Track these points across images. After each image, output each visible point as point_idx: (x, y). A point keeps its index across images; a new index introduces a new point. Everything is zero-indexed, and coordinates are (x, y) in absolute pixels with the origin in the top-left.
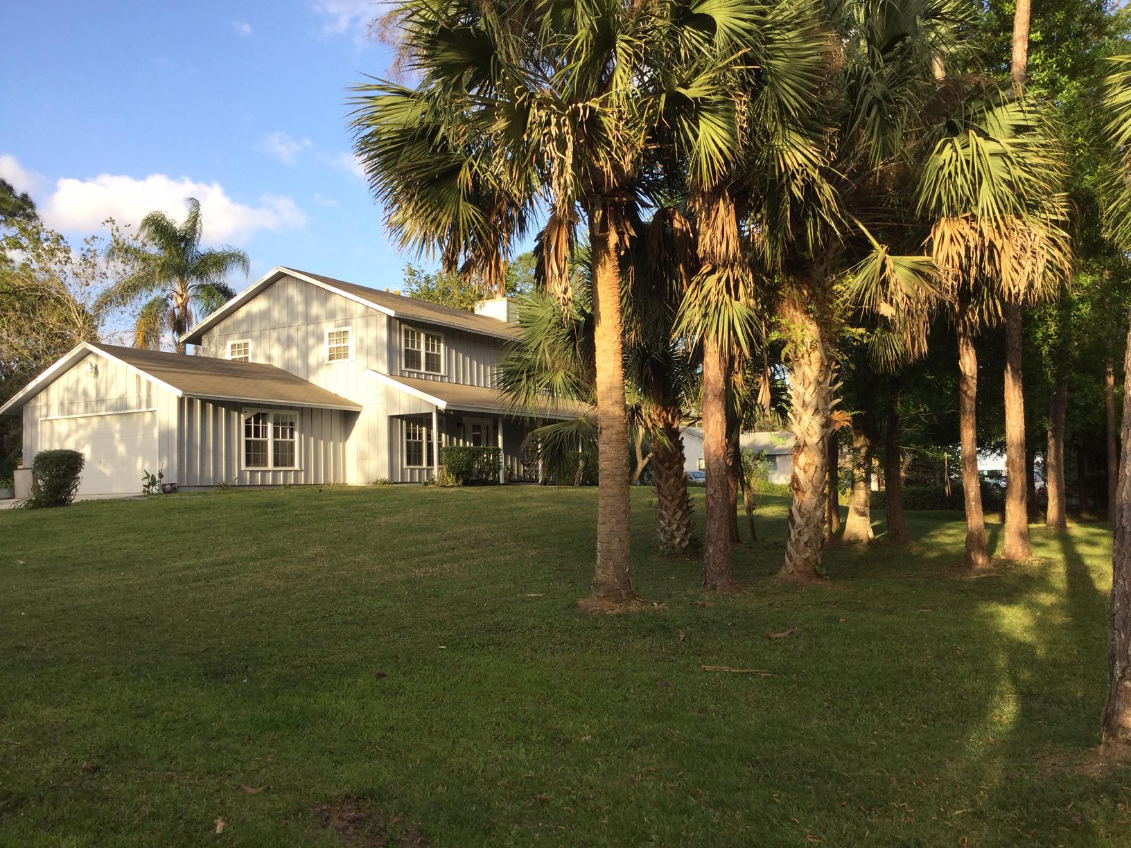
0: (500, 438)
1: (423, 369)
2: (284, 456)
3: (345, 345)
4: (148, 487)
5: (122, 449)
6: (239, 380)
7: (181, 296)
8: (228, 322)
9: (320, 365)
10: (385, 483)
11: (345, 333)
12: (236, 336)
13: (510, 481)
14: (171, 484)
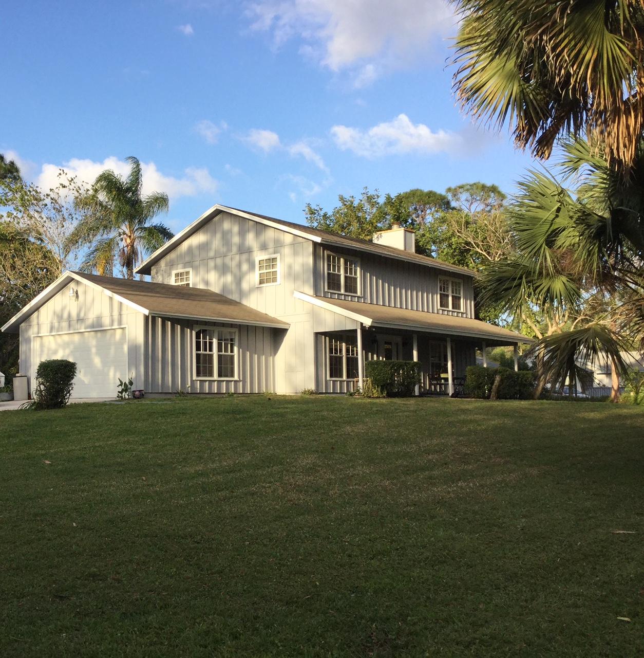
0: (415, 353)
1: (342, 291)
2: (226, 368)
3: (274, 270)
4: (121, 393)
5: (97, 361)
6: (188, 302)
7: (130, 237)
8: (172, 256)
9: (252, 290)
10: (312, 393)
11: (274, 259)
12: (180, 266)
13: (423, 394)
14: (140, 391)
